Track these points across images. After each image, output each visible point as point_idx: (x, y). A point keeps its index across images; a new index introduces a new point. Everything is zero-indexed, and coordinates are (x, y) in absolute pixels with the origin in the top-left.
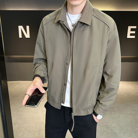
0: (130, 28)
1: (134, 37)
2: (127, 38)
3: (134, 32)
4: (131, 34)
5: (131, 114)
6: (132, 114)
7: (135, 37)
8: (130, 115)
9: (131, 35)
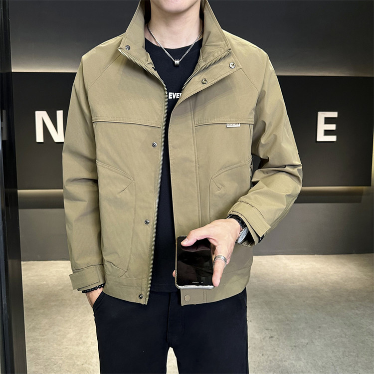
0: (322, 116)
1: (333, 138)
2: (318, 140)
3: (333, 127)
4: (326, 131)
5: (343, 335)
6: (346, 335)
7: (337, 138)
8: (341, 337)
9: (327, 133)
